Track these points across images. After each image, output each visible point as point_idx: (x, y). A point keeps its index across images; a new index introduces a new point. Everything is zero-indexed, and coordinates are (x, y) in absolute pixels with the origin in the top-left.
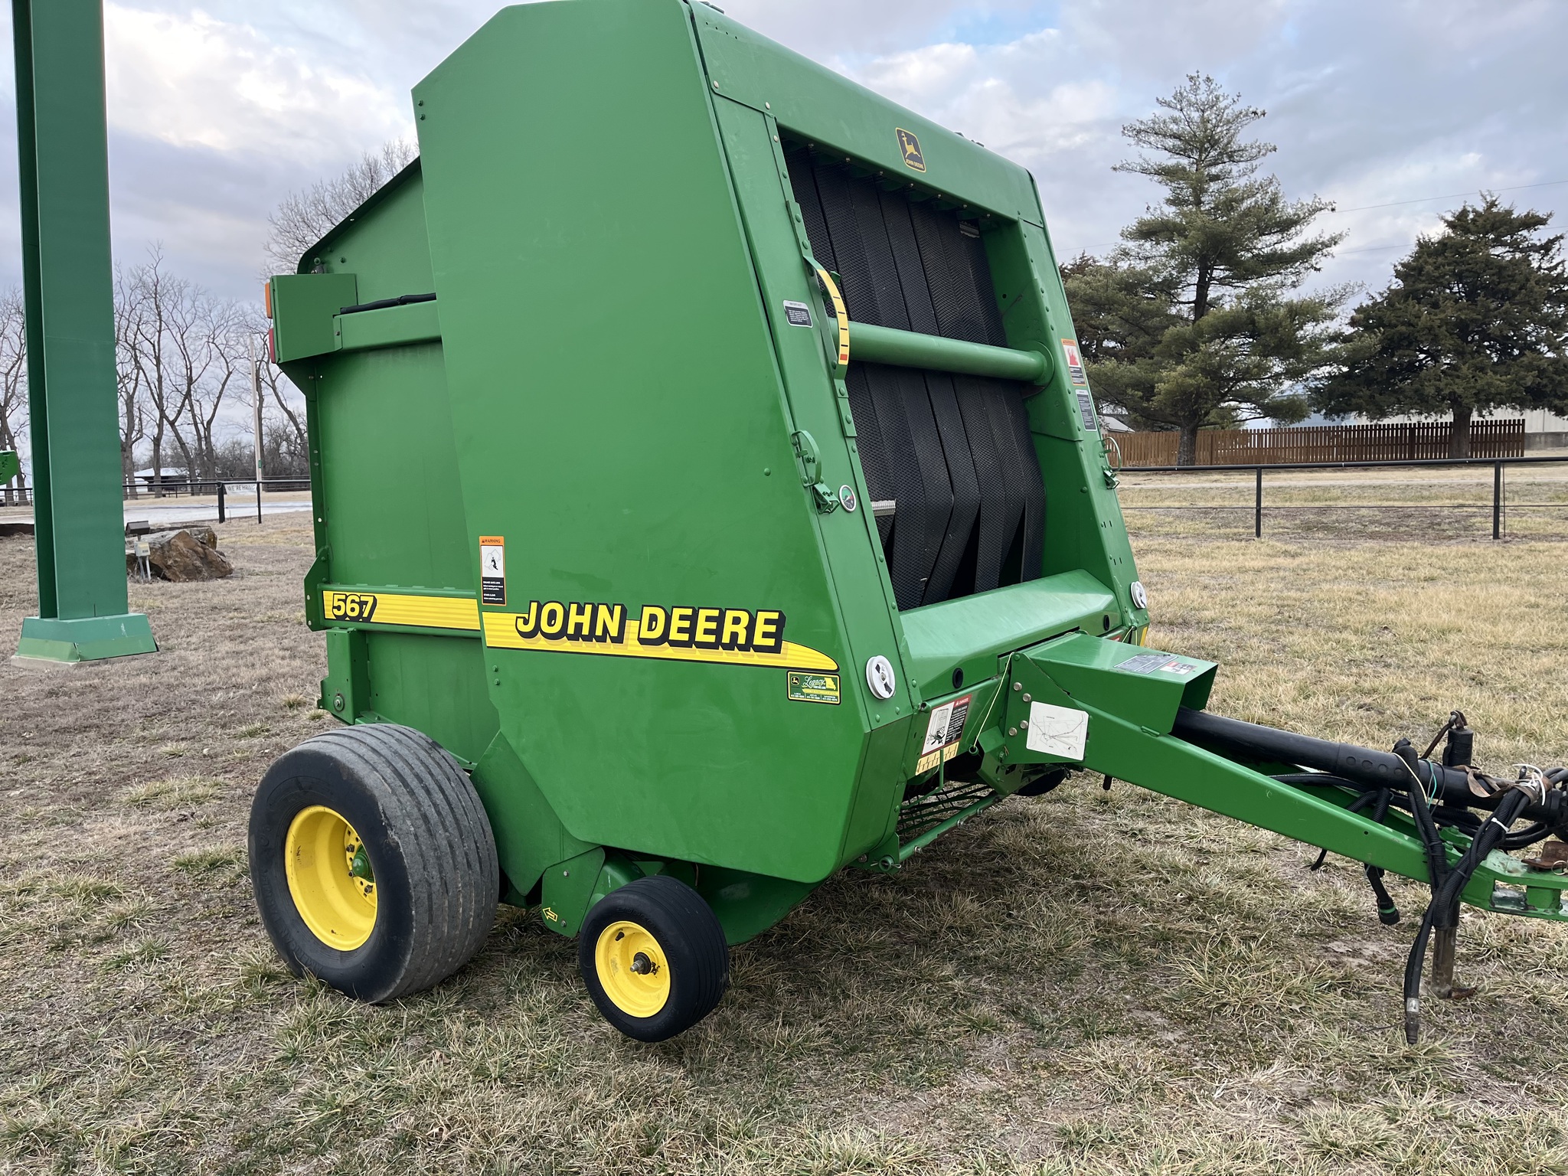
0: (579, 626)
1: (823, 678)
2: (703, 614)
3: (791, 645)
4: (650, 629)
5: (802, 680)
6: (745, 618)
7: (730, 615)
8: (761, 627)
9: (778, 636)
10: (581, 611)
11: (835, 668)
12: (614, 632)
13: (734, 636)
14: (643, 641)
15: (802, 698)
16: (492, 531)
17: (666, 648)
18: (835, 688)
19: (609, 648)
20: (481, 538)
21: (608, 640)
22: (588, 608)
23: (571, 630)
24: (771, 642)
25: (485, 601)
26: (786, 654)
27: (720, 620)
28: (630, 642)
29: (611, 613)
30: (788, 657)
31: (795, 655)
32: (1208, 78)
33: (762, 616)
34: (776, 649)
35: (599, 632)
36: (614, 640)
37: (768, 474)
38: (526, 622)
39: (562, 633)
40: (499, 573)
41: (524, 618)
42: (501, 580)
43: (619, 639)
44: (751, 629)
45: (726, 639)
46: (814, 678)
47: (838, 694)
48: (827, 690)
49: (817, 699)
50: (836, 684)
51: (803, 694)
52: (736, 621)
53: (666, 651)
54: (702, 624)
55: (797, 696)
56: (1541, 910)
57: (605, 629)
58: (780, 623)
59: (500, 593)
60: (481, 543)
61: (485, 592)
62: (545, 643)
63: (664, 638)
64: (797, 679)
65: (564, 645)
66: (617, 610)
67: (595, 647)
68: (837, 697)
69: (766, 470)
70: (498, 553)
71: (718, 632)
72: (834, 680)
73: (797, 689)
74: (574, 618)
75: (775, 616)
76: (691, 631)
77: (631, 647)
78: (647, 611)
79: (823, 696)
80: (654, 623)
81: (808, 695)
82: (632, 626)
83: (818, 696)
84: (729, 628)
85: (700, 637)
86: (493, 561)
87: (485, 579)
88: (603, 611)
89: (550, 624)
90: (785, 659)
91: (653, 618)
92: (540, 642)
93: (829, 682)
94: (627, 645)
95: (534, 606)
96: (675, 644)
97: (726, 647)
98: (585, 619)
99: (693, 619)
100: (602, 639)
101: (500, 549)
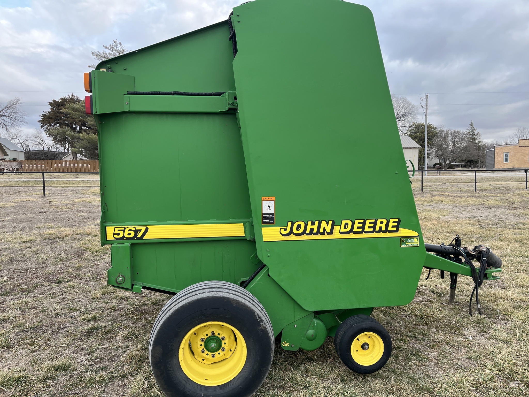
0: (312, 230)
1: (413, 239)
2: (368, 221)
3: (402, 229)
4: (345, 228)
5: (406, 240)
6: (385, 222)
7: (379, 221)
8: (391, 224)
9: (398, 227)
10: (313, 224)
11: (418, 235)
12: (328, 230)
13: (381, 228)
14: (341, 233)
15: (406, 246)
16: (268, 195)
17: (352, 234)
18: (417, 241)
19: (326, 237)
20: (263, 198)
21: (326, 233)
22: (317, 223)
23: (308, 231)
24: (395, 229)
25: (263, 223)
26: (400, 232)
27: (375, 223)
28: (336, 234)
29: (328, 224)
30: (401, 233)
31: (403, 232)
32: (120, 43)
33: (391, 221)
34: (397, 231)
35: (321, 231)
36: (328, 233)
37: (396, 174)
38: (285, 230)
39: (304, 232)
40: (272, 211)
41: (285, 229)
42: (273, 214)
43: (331, 233)
44: (387, 225)
45: (377, 229)
46: (410, 239)
47: (418, 243)
48: (415, 242)
49: (411, 246)
50: (418, 240)
51: (406, 244)
52: (382, 223)
53: (352, 236)
54: (367, 225)
55: (404, 246)
56: (490, 278)
57: (324, 230)
58: (398, 222)
59: (272, 219)
60: (262, 199)
61: (263, 219)
62: (295, 237)
63: (351, 231)
64: (404, 240)
65: (305, 237)
66: (330, 223)
67: (319, 237)
68: (418, 244)
69: (397, 172)
70: (272, 203)
71: (374, 227)
72: (417, 239)
73: (404, 243)
74: (309, 227)
75: (397, 220)
76: (363, 228)
77: (336, 235)
78: (344, 222)
79: (413, 244)
80: (347, 226)
81: (408, 245)
82: (337, 228)
83: (411, 244)
84: (378, 225)
85: (366, 229)
86: (269, 207)
87: (263, 214)
88: (324, 223)
89: (297, 230)
90: (400, 234)
91: (347, 224)
92: (292, 237)
93: (415, 240)
94: (334, 235)
95: (290, 224)
96: (355, 233)
97: (377, 232)
98: (315, 227)
99: (364, 224)
100: (323, 234)
101: (273, 202)
